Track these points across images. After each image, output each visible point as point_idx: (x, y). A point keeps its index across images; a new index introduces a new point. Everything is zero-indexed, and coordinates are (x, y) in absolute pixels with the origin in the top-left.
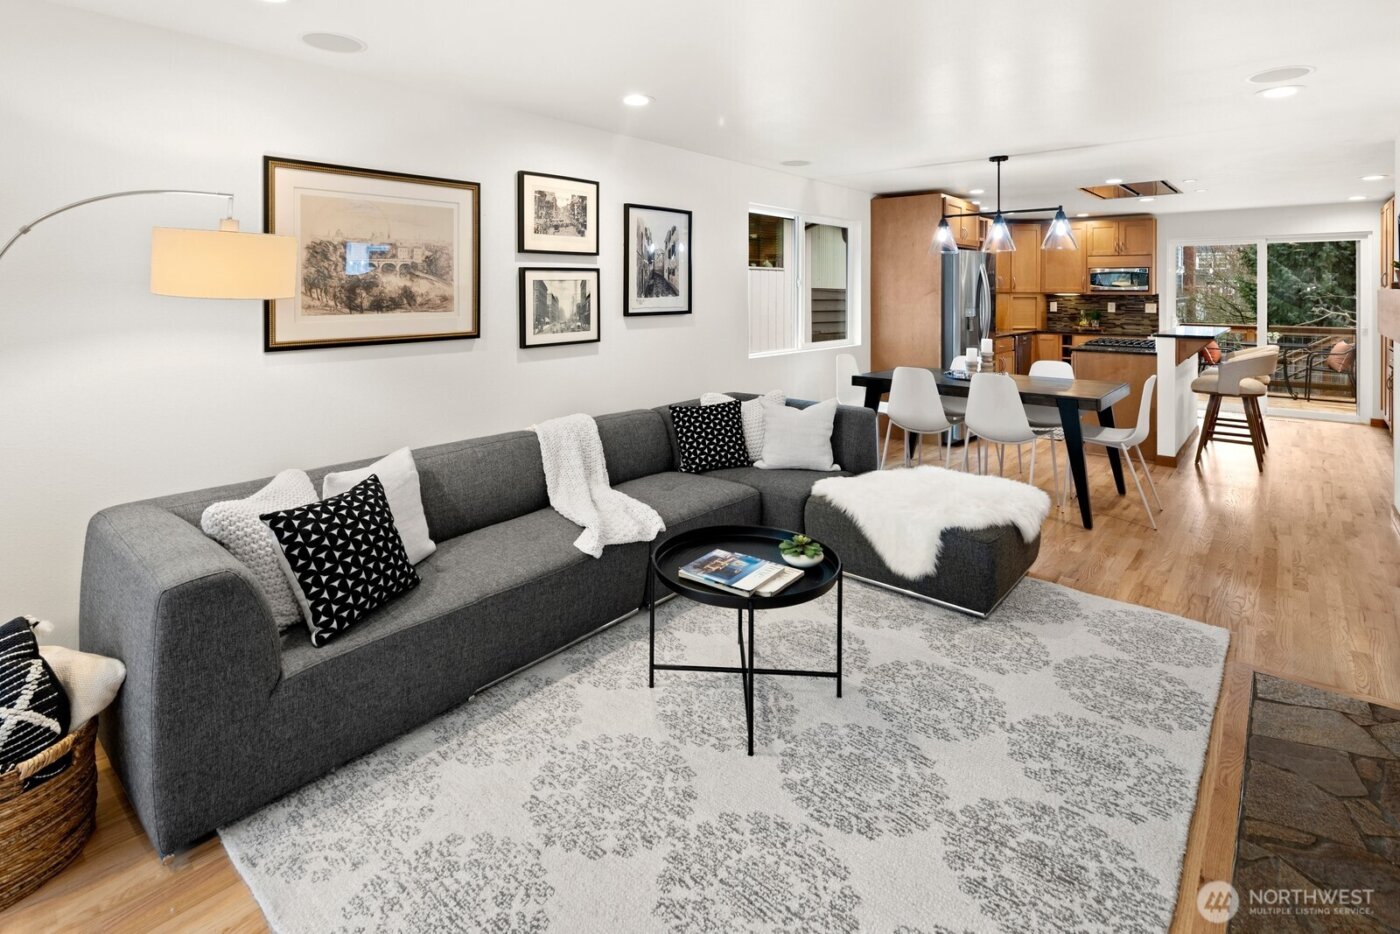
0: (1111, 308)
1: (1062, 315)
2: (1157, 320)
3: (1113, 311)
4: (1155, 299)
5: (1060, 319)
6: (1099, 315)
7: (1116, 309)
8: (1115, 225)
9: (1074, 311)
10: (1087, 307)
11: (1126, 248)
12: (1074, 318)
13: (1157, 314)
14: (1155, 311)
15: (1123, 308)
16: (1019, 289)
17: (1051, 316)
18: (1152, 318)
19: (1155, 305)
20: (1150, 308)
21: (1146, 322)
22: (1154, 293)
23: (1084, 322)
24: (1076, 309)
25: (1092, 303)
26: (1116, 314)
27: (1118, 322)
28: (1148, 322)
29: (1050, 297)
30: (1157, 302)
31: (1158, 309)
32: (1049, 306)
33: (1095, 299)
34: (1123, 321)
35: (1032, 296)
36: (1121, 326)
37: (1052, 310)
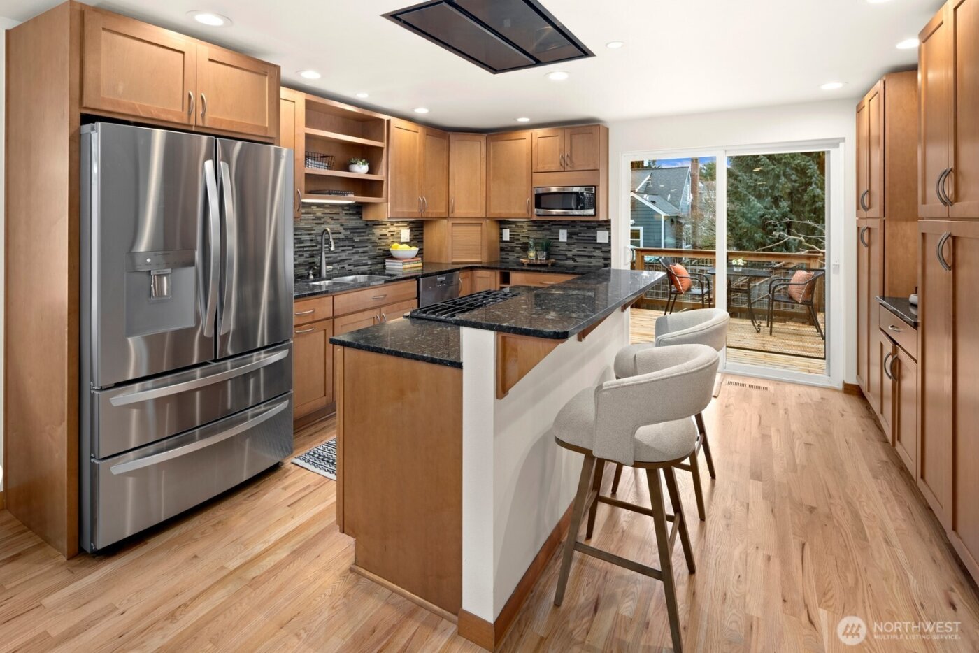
0: (563, 236)
1: (514, 245)
2: (609, 251)
3: (565, 240)
4: (606, 225)
5: (512, 250)
6: (549, 247)
7: (568, 238)
8: (560, 133)
9: (525, 240)
10: (539, 234)
11: (572, 162)
12: (525, 248)
13: (609, 244)
14: (607, 241)
15: (575, 237)
16: (460, 211)
17: (503, 245)
18: (604, 249)
19: (607, 232)
20: (602, 237)
21: (598, 253)
22: (602, 218)
23: (532, 254)
24: (528, 237)
25: (544, 230)
26: (568, 244)
27: (570, 254)
28: (601, 254)
29: (502, 223)
30: (609, 229)
31: (610, 237)
32: (501, 234)
33: (546, 226)
34: (575, 252)
35: (476, 222)
36: (572, 258)
37: (504, 239)
